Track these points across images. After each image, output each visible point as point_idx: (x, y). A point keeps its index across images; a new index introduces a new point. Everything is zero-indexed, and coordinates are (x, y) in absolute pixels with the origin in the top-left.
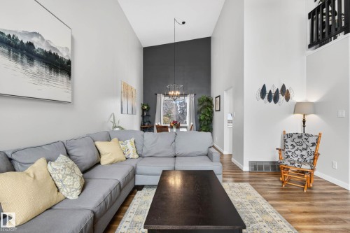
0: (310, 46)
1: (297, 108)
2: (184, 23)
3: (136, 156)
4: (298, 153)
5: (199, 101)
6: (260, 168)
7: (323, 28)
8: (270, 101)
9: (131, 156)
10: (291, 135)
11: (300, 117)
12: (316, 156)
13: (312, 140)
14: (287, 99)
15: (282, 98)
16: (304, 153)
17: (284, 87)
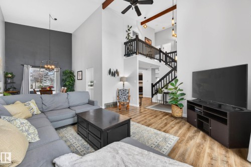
0: (125, 55)
1: (122, 79)
2: (56, 19)
3: (39, 112)
4: (124, 97)
5: (63, 73)
6: (109, 106)
7: (128, 49)
8: (112, 76)
9: (35, 113)
10: (121, 90)
11: (122, 83)
12: (129, 97)
13: (127, 91)
14: (118, 75)
15: (116, 75)
16: (125, 96)
17: (117, 70)
